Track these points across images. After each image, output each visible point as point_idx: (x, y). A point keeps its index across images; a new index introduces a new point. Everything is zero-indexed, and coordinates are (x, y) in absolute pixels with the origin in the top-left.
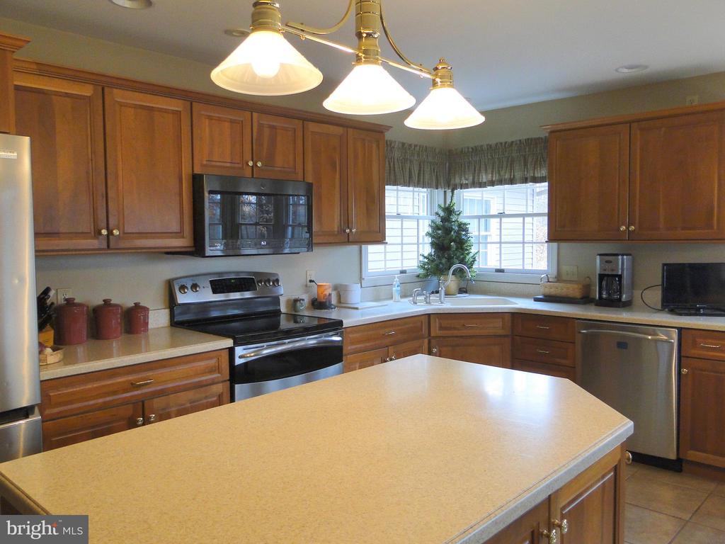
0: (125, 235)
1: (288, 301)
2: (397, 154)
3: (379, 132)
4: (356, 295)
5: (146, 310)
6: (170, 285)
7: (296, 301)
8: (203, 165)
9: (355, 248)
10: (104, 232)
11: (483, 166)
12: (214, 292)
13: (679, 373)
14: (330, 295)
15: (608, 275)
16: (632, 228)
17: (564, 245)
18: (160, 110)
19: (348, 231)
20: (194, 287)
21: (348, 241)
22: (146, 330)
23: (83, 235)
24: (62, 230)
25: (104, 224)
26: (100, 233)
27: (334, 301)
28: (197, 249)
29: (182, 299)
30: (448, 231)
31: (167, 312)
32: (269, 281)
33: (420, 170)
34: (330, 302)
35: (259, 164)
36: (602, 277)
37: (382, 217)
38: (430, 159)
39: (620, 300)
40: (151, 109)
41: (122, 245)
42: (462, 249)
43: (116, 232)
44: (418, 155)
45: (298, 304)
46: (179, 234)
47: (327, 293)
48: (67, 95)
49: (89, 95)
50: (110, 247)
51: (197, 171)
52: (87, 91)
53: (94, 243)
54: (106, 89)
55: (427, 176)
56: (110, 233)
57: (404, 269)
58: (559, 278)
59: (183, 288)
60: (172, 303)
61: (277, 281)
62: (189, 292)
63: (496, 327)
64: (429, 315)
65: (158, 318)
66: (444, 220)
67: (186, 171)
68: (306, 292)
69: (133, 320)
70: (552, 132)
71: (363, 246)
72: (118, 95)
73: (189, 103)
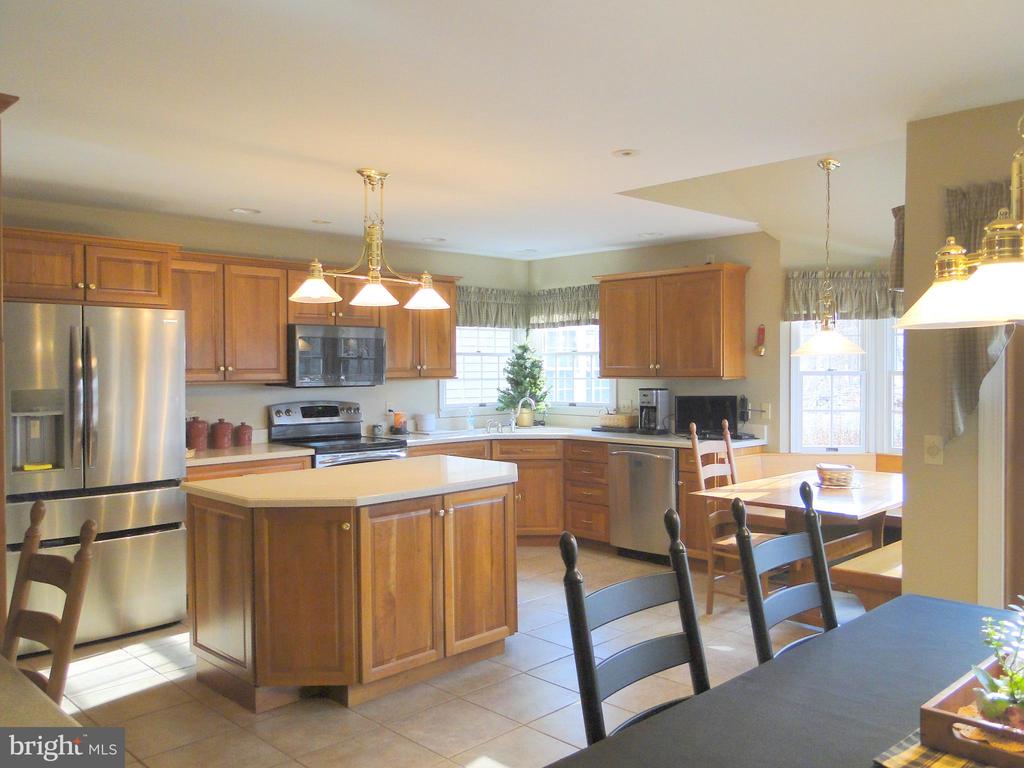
0: (237, 371)
1: (368, 427)
2: (473, 298)
3: (450, 282)
4: (431, 423)
5: (250, 428)
6: (268, 410)
7: (374, 427)
8: (295, 317)
9: (432, 382)
10: (222, 368)
11: (556, 309)
12: (305, 416)
13: (677, 485)
14: (405, 422)
15: (646, 407)
16: (658, 366)
17: (621, 380)
18: (264, 278)
19: (419, 368)
20: (288, 412)
21: (420, 376)
22: (250, 444)
23: (208, 370)
24: (194, 367)
25: (222, 363)
26: (219, 369)
27: (410, 427)
28: (290, 382)
29: (277, 421)
30: (522, 367)
31: (266, 431)
32: (350, 409)
33: (497, 314)
34: (405, 429)
35: (341, 315)
36: (642, 408)
37: (452, 355)
38: (509, 301)
39: (655, 428)
40: (257, 277)
41: (235, 378)
42: (535, 384)
43: (230, 369)
44: (496, 299)
45: (376, 430)
46: (276, 370)
47: (402, 420)
48: (199, 272)
49: (213, 270)
50: (226, 379)
51: (291, 322)
52: (212, 268)
53: (215, 377)
54: (226, 266)
55: (505, 317)
56: (226, 369)
57: (484, 402)
58: (617, 410)
59: (278, 412)
60: (270, 424)
61: (358, 409)
62: (284, 416)
63: (551, 452)
64: (491, 440)
65: (259, 436)
66: (520, 357)
67: (283, 322)
68: (385, 420)
69: (239, 437)
70: (602, 282)
71: (441, 381)
72: (234, 269)
73: (285, 272)
